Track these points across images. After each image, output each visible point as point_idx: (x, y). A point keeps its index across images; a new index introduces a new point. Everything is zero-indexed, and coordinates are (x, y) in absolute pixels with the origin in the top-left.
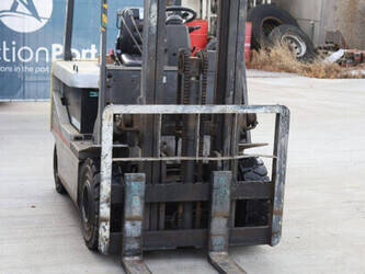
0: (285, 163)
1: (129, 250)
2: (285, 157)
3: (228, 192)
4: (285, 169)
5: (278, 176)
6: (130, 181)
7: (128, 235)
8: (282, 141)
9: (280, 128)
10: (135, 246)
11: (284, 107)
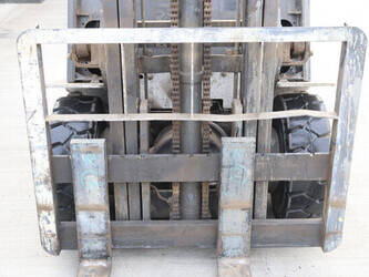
0: (352, 127)
1: (89, 252)
2: (354, 117)
3: (249, 173)
4: (352, 137)
5: (339, 147)
6: (79, 152)
7: (85, 230)
8: (349, 90)
9: (346, 67)
10: (98, 245)
11: (356, 31)
